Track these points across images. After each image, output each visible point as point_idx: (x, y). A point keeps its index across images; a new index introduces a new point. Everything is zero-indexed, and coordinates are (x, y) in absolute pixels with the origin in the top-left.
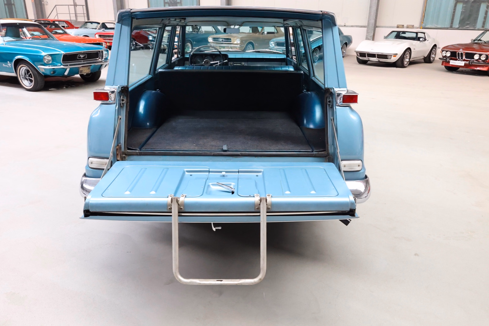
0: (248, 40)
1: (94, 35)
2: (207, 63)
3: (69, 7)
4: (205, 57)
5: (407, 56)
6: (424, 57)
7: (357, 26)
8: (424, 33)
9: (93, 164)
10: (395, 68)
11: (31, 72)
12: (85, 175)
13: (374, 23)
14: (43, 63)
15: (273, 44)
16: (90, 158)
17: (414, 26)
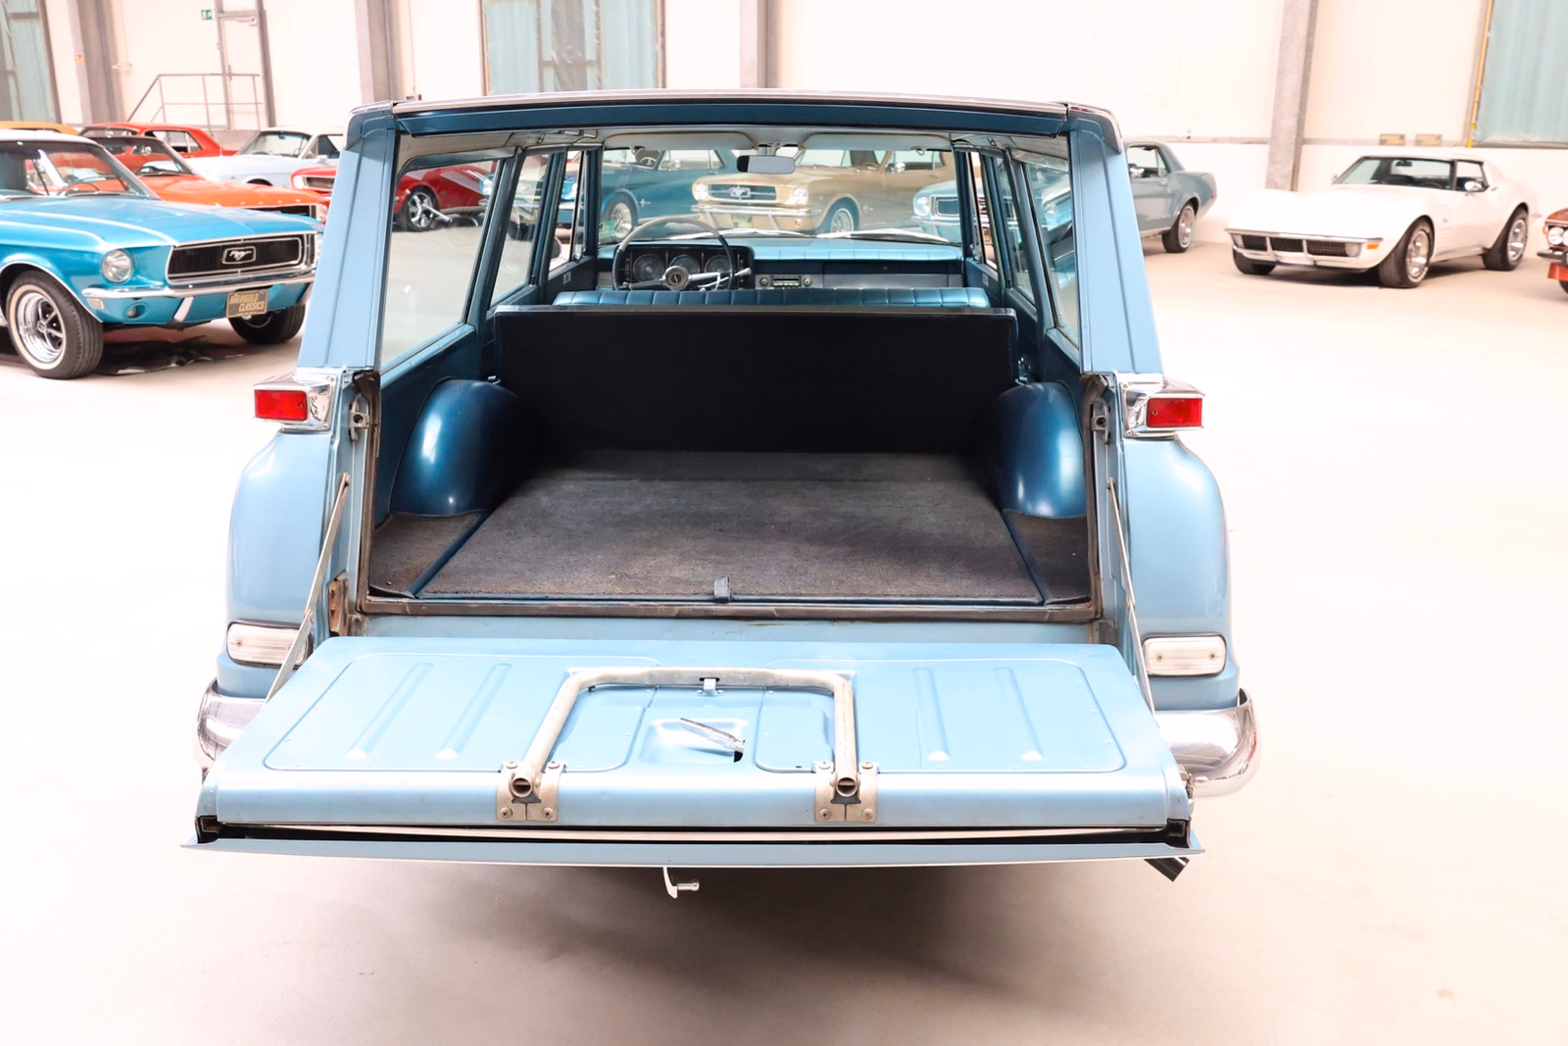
0: (833, 193)
1: (289, 177)
2: (676, 277)
3: (203, 80)
4: (670, 260)
5: (1418, 244)
6: (1484, 249)
7: (1232, 140)
8: (1480, 164)
9: (243, 648)
10: (1374, 291)
11: (56, 312)
12: (215, 687)
13: (1295, 129)
14: (99, 280)
15: (927, 204)
16: (233, 626)
17: (1445, 138)
